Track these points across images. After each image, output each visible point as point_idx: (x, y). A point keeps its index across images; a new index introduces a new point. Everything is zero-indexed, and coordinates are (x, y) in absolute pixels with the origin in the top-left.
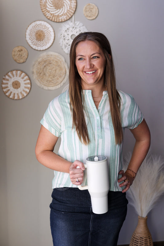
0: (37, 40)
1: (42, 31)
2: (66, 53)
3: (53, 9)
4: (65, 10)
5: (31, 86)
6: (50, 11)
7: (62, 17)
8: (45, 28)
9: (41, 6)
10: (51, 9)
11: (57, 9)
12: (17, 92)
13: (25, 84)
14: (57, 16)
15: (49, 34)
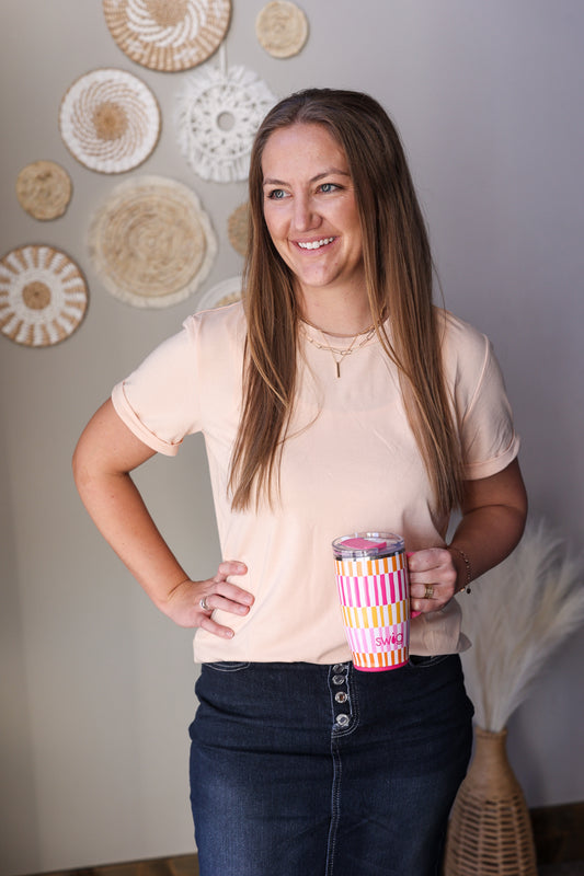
0: (99, 137)
1: (115, 107)
2: (203, 180)
3: (150, 26)
4: (191, 27)
5: (88, 297)
6: (139, 34)
7: (184, 52)
8: (126, 93)
9: (110, 17)
10: (144, 26)
11: (165, 27)
12: (42, 321)
13: (68, 291)
14: (166, 50)
15: (140, 114)
